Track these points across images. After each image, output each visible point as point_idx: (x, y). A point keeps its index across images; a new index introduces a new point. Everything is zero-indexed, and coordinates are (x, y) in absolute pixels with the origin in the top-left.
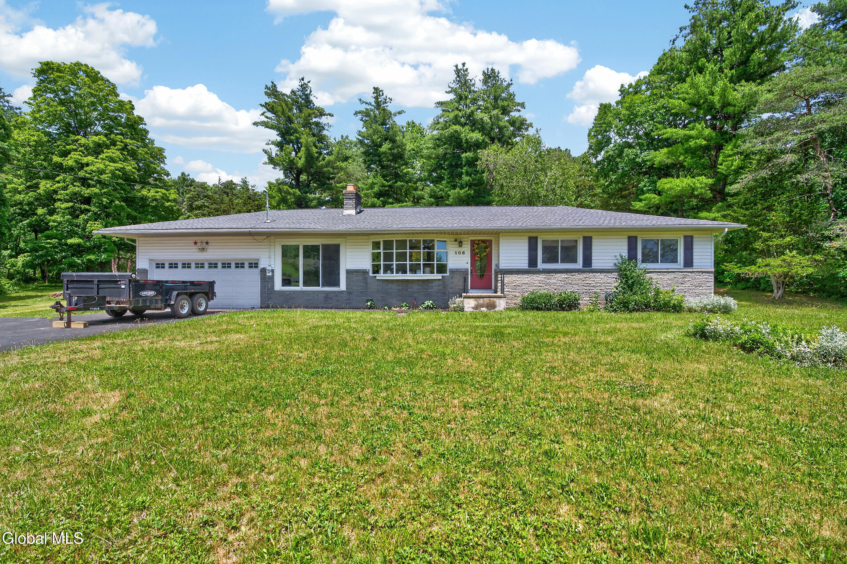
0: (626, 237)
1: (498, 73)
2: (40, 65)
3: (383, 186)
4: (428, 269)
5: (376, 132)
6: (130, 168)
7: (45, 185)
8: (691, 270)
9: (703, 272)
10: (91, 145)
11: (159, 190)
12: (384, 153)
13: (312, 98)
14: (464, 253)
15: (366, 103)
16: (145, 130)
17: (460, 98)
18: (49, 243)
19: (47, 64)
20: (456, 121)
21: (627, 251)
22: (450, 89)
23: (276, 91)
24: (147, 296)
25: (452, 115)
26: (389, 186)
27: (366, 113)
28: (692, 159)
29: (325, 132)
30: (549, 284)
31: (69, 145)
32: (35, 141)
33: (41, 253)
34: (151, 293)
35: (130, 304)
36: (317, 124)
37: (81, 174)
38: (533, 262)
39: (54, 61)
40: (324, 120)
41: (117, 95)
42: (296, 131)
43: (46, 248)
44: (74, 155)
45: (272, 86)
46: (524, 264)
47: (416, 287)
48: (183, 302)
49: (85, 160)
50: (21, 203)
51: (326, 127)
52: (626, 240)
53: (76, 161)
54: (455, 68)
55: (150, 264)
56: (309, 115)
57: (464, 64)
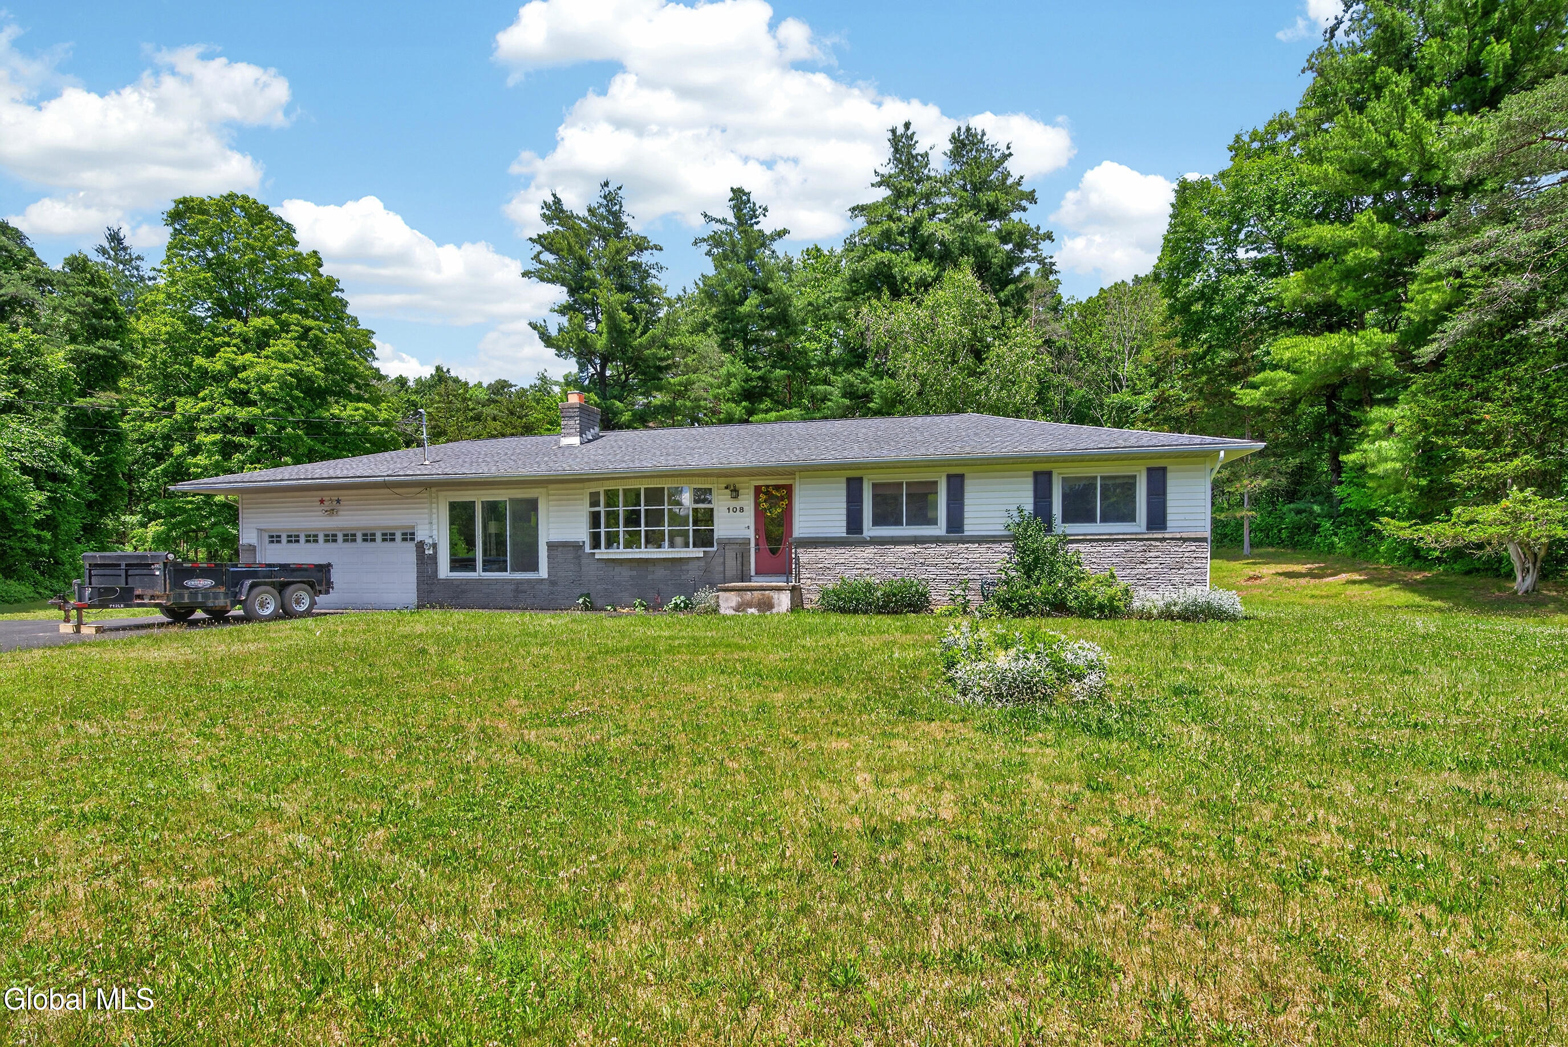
0: (1031, 473)
1: (983, 134)
2: (173, 205)
3: (748, 379)
4: (679, 540)
5: (732, 274)
6: (312, 369)
7: (185, 406)
8: (1160, 536)
9: (1185, 540)
10: (251, 334)
11: (360, 405)
12: (750, 315)
13: (625, 219)
14: (742, 510)
15: (717, 221)
16: (341, 300)
17: (899, 194)
18: (191, 502)
19: (184, 201)
20: (886, 241)
21: (1031, 500)
22: (878, 179)
23: (562, 211)
24: (197, 588)
25: (877, 230)
26: (760, 378)
27: (716, 240)
28: (1356, 290)
29: (650, 282)
30: (884, 565)
31: (217, 335)
32: (167, 333)
33: (179, 518)
34: (206, 583)
35: (168, 599)
36: (636, 266)
37: (233, 384)
38: (854, 523)
39: (195, 195)
40: (646, 258)
41: (294, 243)
42: (593, 283)
43: (185, 511)
44: (226, 354)
45: (555, 203)
46: (839, 528)
47: (660, 573)
48: (264, 596)
49: (240, 360)
50: (152, 437)
51: (653, 272)
52: (1031, 480)
53: (227, 364)
54: (890, 135)
55: (260, 538)
56: (618, 252)
57: (907, 125)
